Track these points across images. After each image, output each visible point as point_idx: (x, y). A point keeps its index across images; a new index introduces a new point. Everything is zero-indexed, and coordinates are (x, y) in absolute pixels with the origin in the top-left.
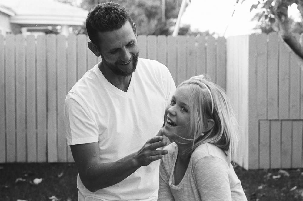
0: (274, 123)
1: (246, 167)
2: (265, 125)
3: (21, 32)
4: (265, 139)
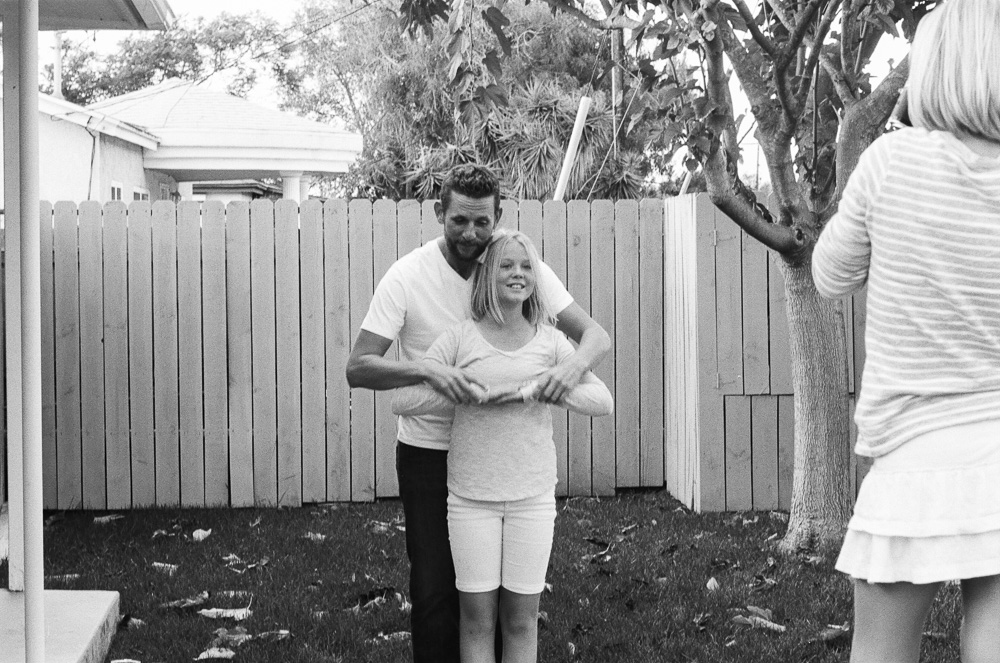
0: (758, 403)
1: (698, 509)
2: (738, 408)
3: (176, 195)
4: (738, 440)
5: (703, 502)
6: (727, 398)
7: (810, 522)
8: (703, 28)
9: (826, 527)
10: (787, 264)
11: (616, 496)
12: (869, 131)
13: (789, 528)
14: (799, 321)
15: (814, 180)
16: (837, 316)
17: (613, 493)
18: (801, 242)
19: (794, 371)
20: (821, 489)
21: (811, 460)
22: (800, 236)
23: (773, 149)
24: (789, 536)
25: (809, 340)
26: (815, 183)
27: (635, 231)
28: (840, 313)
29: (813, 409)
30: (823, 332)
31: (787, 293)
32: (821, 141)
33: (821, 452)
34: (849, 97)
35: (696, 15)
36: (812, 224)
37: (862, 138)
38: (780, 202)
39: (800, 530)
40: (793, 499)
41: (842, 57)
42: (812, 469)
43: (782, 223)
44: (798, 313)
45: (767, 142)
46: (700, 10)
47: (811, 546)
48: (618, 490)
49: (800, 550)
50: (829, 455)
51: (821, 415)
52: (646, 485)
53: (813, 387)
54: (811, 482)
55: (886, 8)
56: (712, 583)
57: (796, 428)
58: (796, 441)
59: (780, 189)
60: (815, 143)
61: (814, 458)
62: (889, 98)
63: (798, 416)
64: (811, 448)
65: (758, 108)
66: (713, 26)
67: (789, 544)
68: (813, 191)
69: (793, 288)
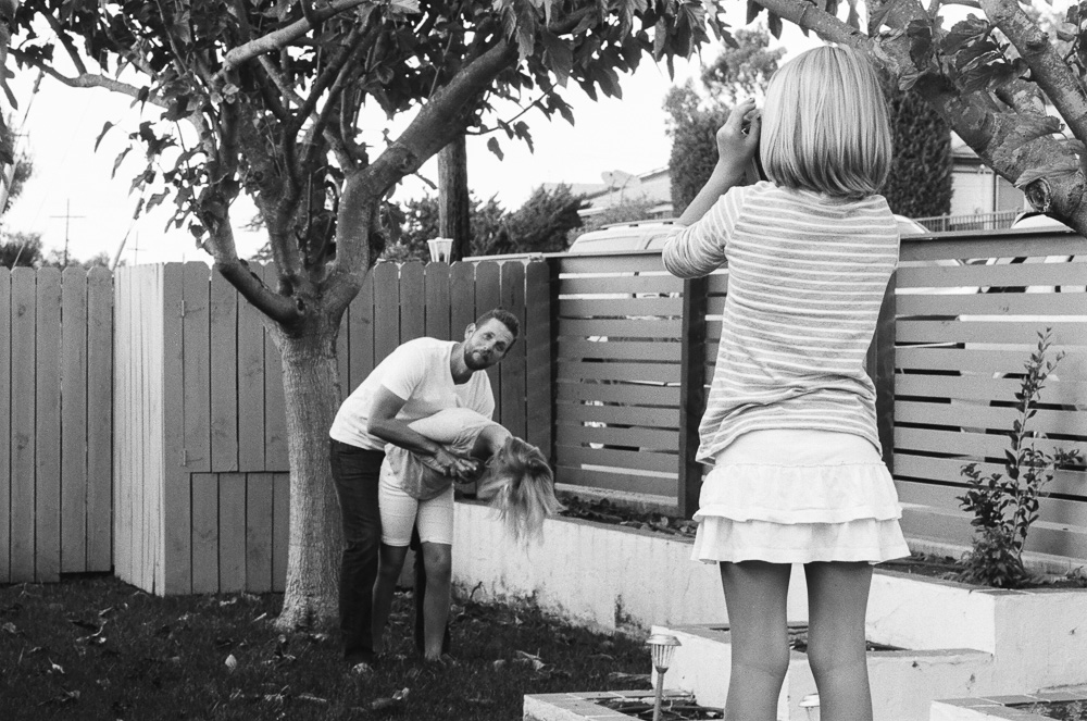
0: (227, 482)
1: (162, 592)
2: (204, 485)
4: (205, 520)
5: (167, 586)
6: (194, 476)
7: (308, 600)
8: (224, 90)
9: (323, 604)
10: (286, 335)
11: (61, 582)
12: (370, 201)
13: (285, 606)
14: (298, 394)
15: (309, 249)
16: (335, 388)
17: (57, 579)
18: (302, 313)
19: (290, 445)
20: (319, 565)
21: (309, 538)
22: (301, 306)
23: (275, 217)
24: (286, 614)
25: (308, 413)
26: (310, 253)
27: (83, 300)
28: (337, 385)
29: (311, 483)
30: (322, 405)
31: (285, 365)
32: (316, 211)
33: (318, 527)
34: (350, 167)
35: (216, 77)
36: (313, 294)
37: (363, 208)
38: (280, 271)
39: (297, 607)
40: (288, 577)
41: (342, 125)
42: (309, 546)
43: (282, 292)
44: (297, 385)
45: (269, 209)
46: (221, 72)
47: (309, 624)
48: (63, 575)
49: (298, 628)
50: (327, 530)
51: (320, 490)
52: (93, 570)
53: (311, 460)
54: (308, 556)
55: (385, 78)
56: (230, 660)
57: (292, 503)
58: (291, 517)
59: (281, 258)
60: (310, 212)
61: (311, 533)
62: (391, 168)
63: (294, 490)
64: (308, 524)
65: (262, 174)
66: (234, 89)
67: (287, 620)
68: (306, 260)
69: (292, 359)
